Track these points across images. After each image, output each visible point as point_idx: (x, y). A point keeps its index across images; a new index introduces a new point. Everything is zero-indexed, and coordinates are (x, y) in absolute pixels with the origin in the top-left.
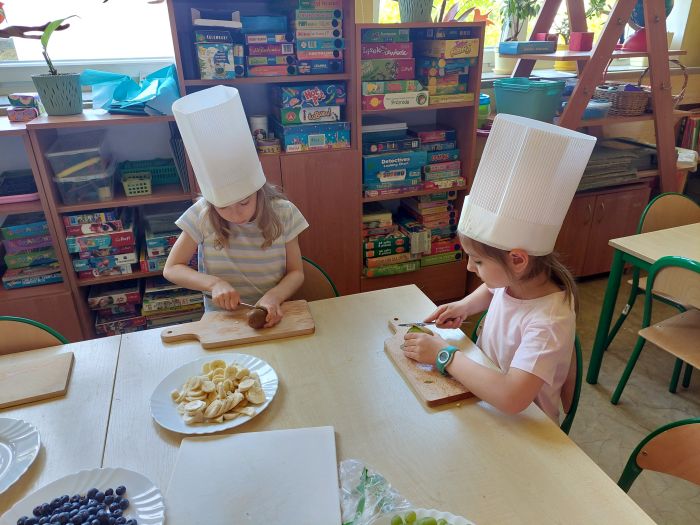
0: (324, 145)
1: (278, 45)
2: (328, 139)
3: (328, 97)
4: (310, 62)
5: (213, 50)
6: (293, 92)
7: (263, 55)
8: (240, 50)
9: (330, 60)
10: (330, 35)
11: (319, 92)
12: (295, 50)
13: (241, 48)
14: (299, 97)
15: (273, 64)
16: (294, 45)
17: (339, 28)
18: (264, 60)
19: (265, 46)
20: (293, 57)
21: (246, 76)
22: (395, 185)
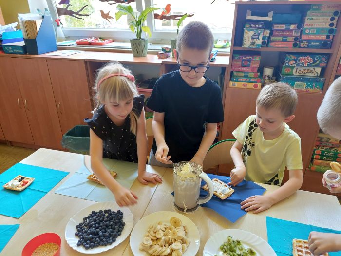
0: (304, 89)
1: (292, 30)
2: (308, 86)
3: (315, 62)
4: (309, 41)
5: (252, 32)
6: (293, 57)
7: (281, 35)
8: (267, 33)
9: (322, 41)
10: (327, 26)
11: (310, 58)
12: (301, 33)
13: (269, 32)
14: (296, 60)
15: (286, 41)
16: (302, 31)
17: (335, 22)
18: (281, 38)
19: (283, 31)
20: (298, 37)
21: (267, 46)
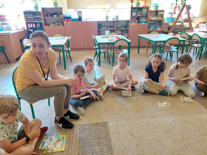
2: (145, 23)
3: (145, 18)
5: (134, 13)
6: (141, 17)
9: (146, 14)
10: (146, 11)
12: (142, 13)
19: (139, 13)
21: (137, 16)
22: (152, 29)
